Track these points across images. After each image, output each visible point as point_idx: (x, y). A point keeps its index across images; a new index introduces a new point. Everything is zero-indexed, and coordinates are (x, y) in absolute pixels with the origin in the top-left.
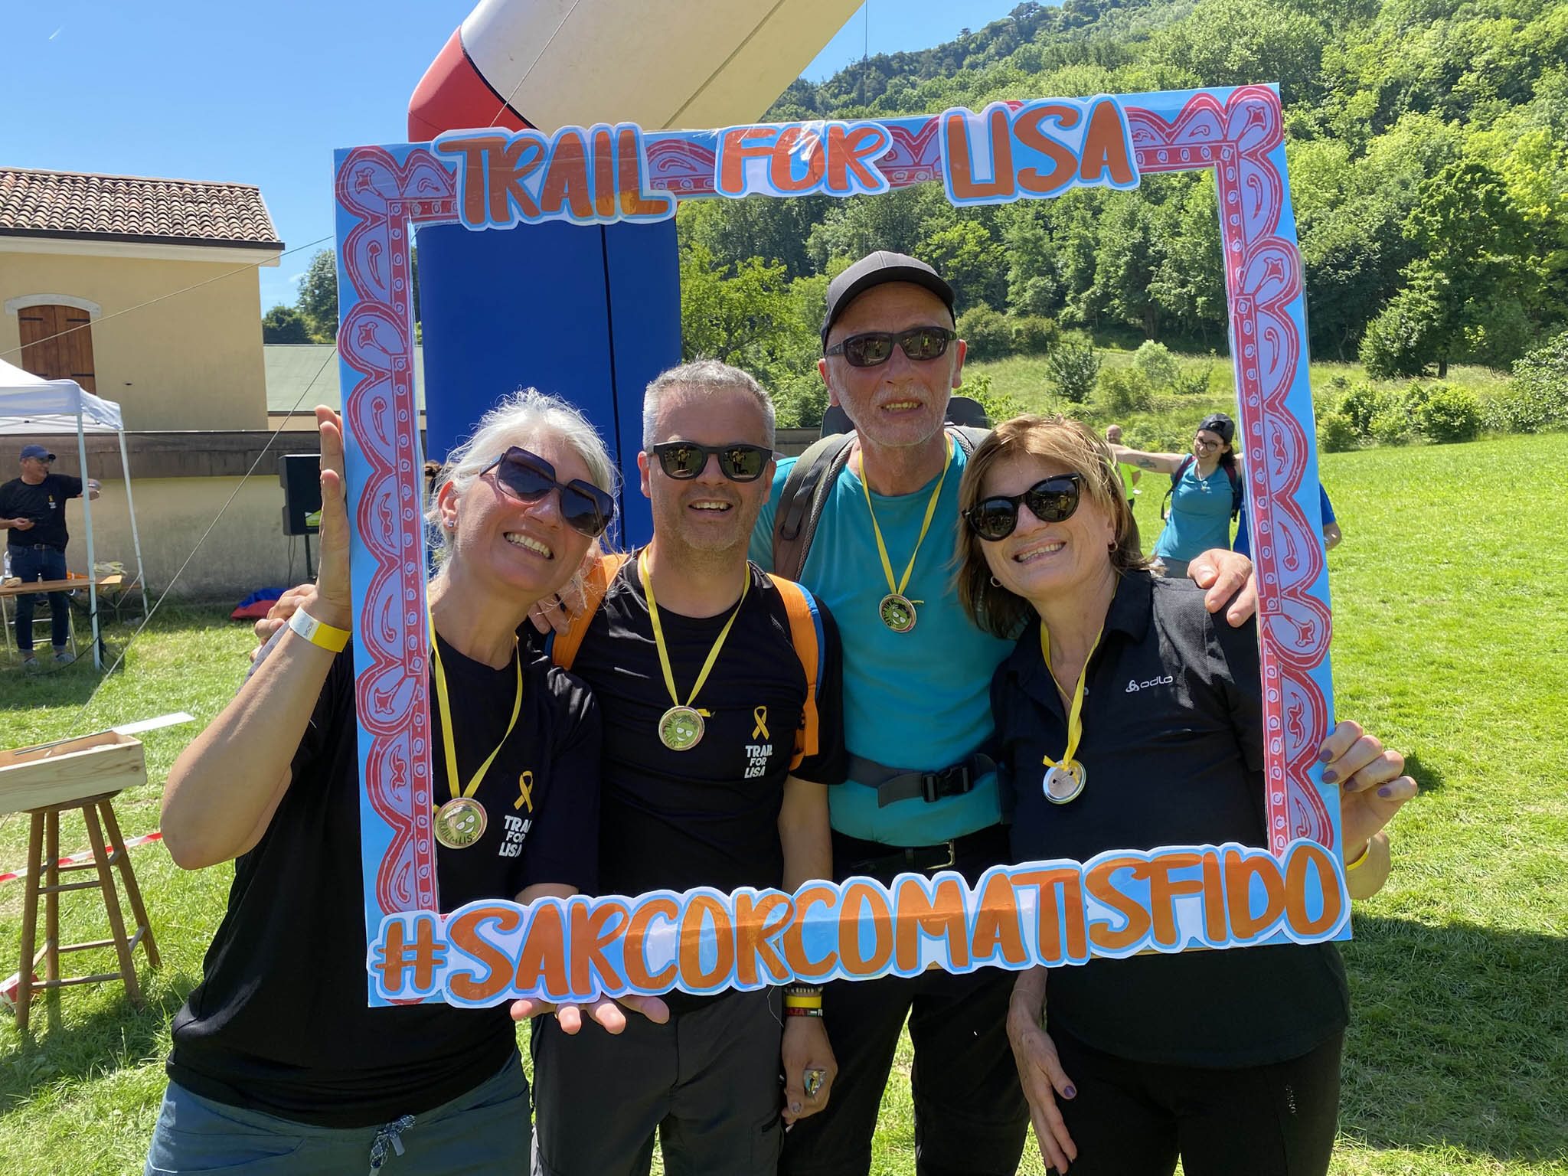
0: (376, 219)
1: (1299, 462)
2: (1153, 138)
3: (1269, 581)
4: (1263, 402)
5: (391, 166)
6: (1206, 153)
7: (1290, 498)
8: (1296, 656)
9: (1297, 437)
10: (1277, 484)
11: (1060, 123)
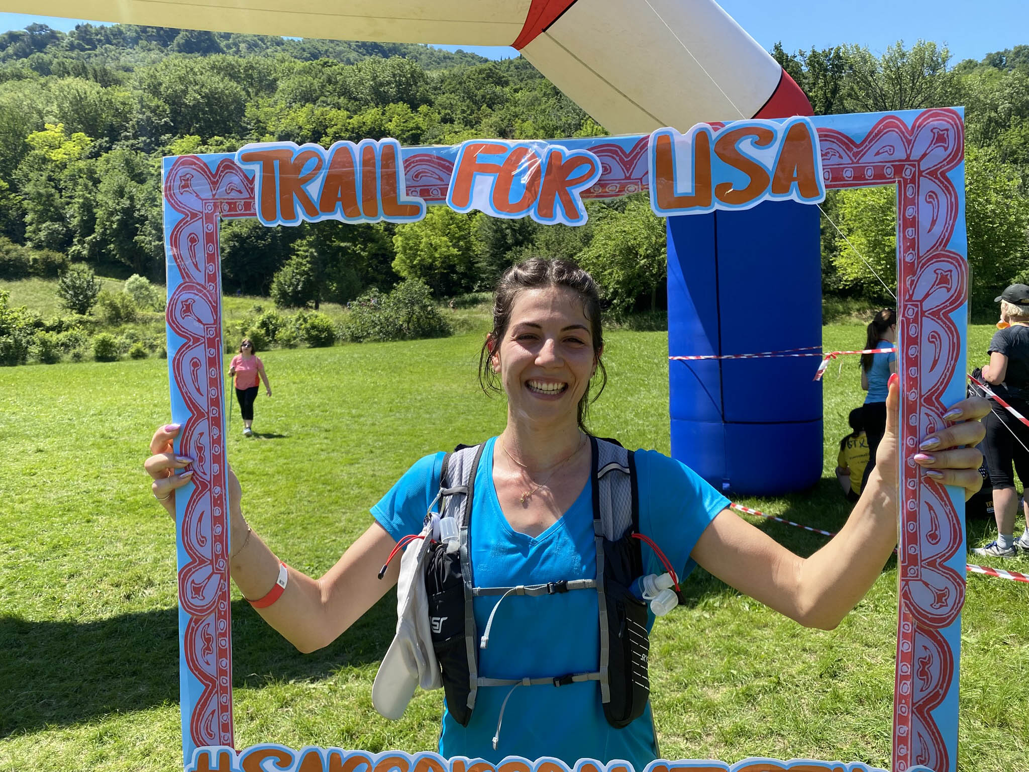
0: (194, 215)
2: (840, 157)
3: (911, 552)
4: (921, 397)
6: (889, 171)
8: (930, 616)
11: (756, 143)
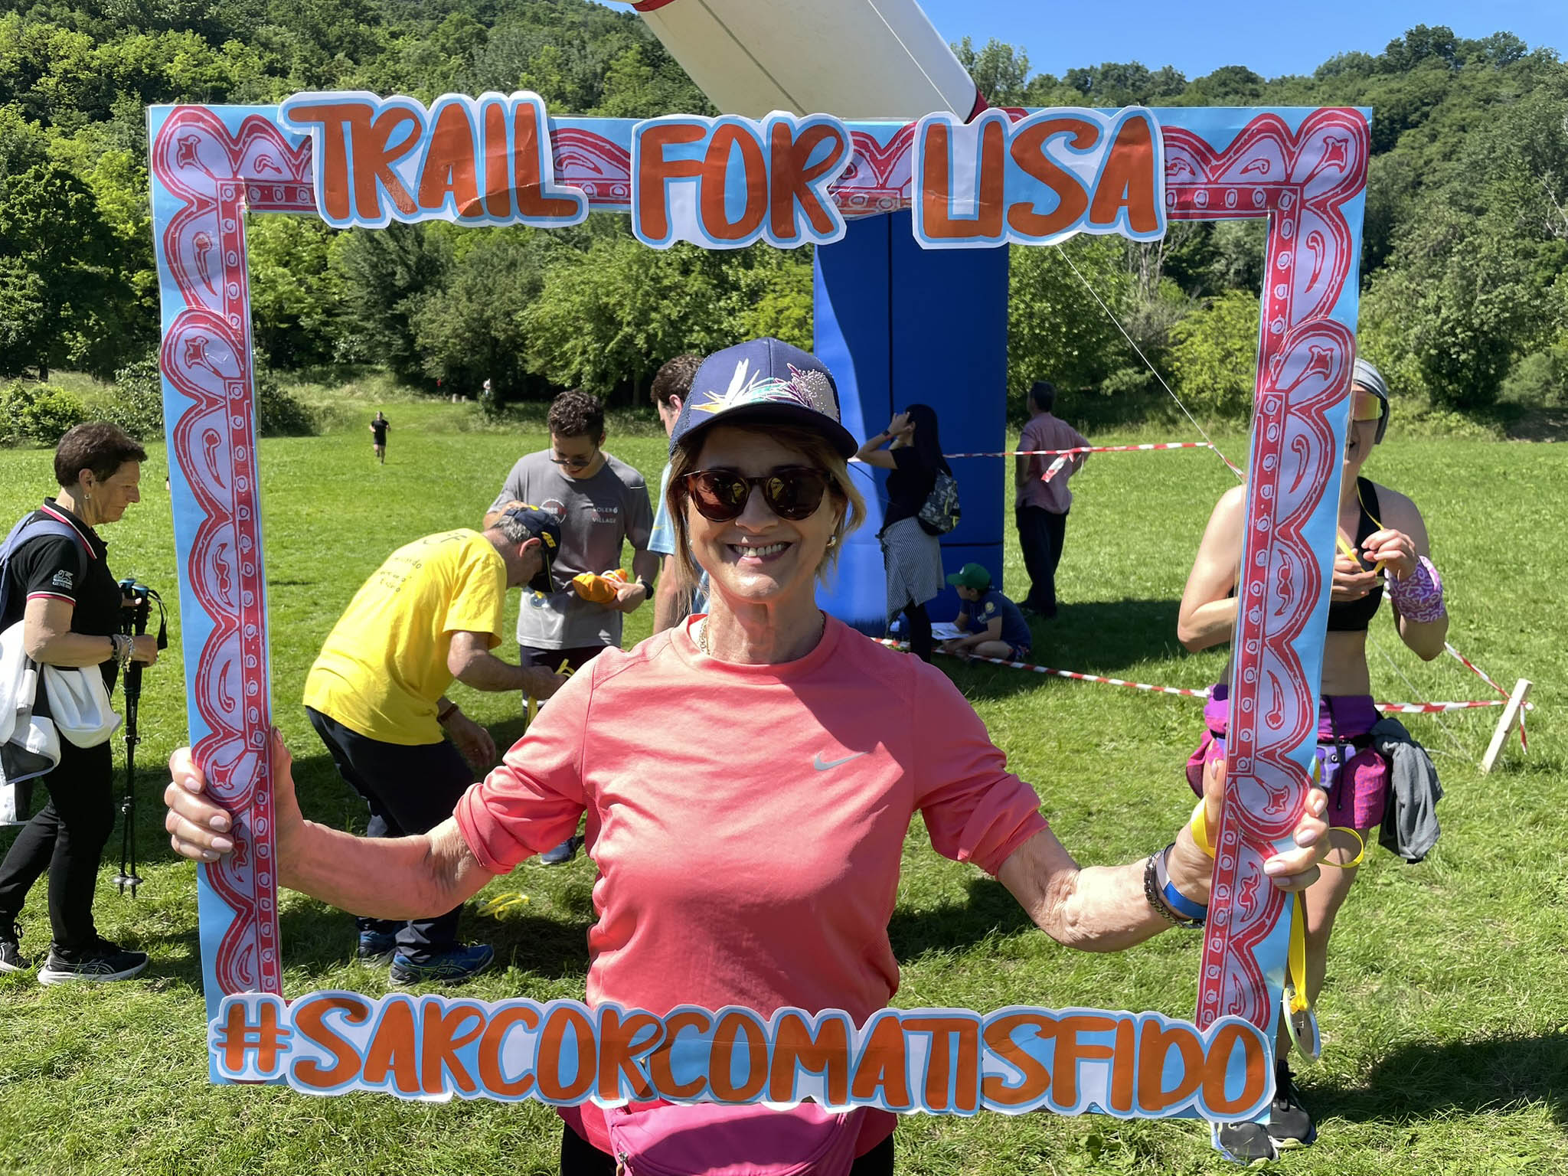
0: (203, 204)
1: (1307, 600)
2: (1193, 172)
3: (1244, 739)
4: (1275, 526)
5: (221, 135)
6: (1258, 198)
7: (1288, 644)
8: (1261, 824)
9: (1310, 570)
10: (1275, 626)
11: (1073, 144)
